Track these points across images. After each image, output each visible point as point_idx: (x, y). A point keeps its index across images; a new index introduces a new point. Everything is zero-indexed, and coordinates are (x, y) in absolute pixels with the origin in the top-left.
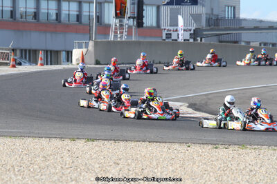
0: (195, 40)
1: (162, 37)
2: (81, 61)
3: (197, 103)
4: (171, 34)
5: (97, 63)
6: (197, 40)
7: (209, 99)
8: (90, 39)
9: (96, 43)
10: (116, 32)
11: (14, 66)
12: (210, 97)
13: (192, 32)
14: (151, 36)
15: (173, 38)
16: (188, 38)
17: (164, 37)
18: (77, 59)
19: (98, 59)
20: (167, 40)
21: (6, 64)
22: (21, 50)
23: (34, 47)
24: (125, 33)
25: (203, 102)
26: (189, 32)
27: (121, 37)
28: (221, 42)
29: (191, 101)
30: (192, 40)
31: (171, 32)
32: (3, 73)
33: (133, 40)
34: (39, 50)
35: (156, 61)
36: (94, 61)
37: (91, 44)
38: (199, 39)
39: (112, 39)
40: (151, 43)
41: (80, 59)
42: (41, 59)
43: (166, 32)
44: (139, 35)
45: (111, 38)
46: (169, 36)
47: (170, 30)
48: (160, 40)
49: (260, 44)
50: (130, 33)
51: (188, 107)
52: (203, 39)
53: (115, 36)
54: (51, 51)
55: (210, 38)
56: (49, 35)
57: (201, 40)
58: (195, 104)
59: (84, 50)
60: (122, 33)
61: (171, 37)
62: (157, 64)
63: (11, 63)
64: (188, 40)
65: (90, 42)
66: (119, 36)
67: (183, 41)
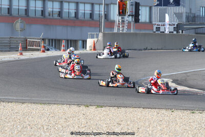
0: (178, 32)
1: (153, 30)
2: (93, 48)
3: (179, 79)
4: (159, 28)
7: (188, 76)
8: (100, 31)
9: (104, 35)
10: (119, 27)
11: (44, 51)
12: (188, 74)
13: (175, 26)
15: (161, 31)
16: (173, 31)
17: (155, 30)
18: (90, 47)
20: (157, 32)
21: (38, 50)
22: (49, 40)
23: (58, 38)
24: (126, 27)
25: (183, 78)
26: (173, 27)
27: (123, 30)
28: (197, 33)
29: (175, 78)
30: (175, 32)
33: (132, 32)
34: (62, 40)
35: (148, 48)
36: (102, 48)
37: (101, 35)
38: (180, 31)
40: (145, 34)
41: (93, 44)
42: (64, 46)
43: (156, 26)
44: (137, 28)
45: (115, 31)
47: (159, 25)
50: (129, 27)
51: (172, 82)
53: (119, 29)
54: (71, 40)
55: (188, 31)
56: (69, 29)
57: (182, 32)
58: (177, 80)
59: (96, 40)
60: (123, 27)
61: (159, 30)
62: (149, 50)
63: (42, 49)
64: (173, 32)
65: (100, 33)
66: (121, 29)
67: (169, 33)
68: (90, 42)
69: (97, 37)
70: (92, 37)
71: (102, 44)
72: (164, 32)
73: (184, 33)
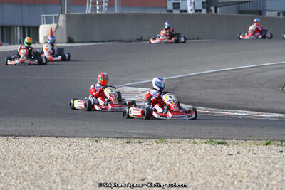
0: (208, 10)
1: (166, 7)
4: (179, 4)
5: (70, 41)
6: (211, 10)
8: (62, 11)
9: (68, 18)
10: (94, 3)
14: (153, 7)
16: (201, 8)
18: (45, 37)
19: (71, 36)
20: (175, 11)
24: (105, 5)
26: (201, 1)
27: (100, 9)
28: (241, 12)
30: (204, 11)
33: (116, 12)
35: (144, 38)
36: (65, 40)
37: (62, 18)
38: (213, 9)
39: (90, 12)
40: (138, 16)
43: (173, 1)
45: (89, 10)
46: (176, 5)
48: (164, 12)
49: (279, 14)
50: (111, 4)
52: (218, 9)
53: (93, 8)
54: (29, 28)
55: (226, 7)
57: (216, 11)
59: (54, 26)
60: (101, 3)
62: (144, 41)
64: (200, 11)
65: (61, 15)
66: (98, 8)
67: (193, 12)
68: (44, 30)
69: (57, 22)
70: (48, 22)
71: (65, 33)
72: (186, 11)
73: (218, 13)
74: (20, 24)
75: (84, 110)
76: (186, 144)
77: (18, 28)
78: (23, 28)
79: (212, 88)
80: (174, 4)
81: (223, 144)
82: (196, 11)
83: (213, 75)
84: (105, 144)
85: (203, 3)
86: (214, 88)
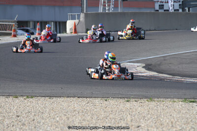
0: (184, 10)
1: (154, 8)
2: (73, 31)
3: (153, 63)
4: (163, 5)
8: (82, 11)
9: (86, 15)
10: (104, 6)
11: (15, 36)
13: (181, 3)
14: (145, 7)
15: (165, 8)
16: (178, 8)
18: (70, 29)
19: (89, 28)
20: (160, 11)
24: (112, 6)
26: (178, 4)
27: (109, 10)
30: (181, 11)
31: (164, 4)
32: (3, 42)
33: (119, 11)
36: (85, 31)
37: (82, 15)
38: (187, 9)
39: (101, 11)
41: (73, 29)
42: (39, 29)
43: (159, 3)
45: (101, 10)
46: (161, 7)
47: (163, 2)
48: (153, 11)
50: (116, 6)
52: (191, 9)
53: (104, 9)
54: (59, 22)
57: (189, 10)
59: (77, 21)
60: (109, 6)
61: (163, 8)
63: (12, 33)
64: (178, 10)
65: (82, 13)
66: (107, 8)
67: (173, 11)
68: (70, 24)
69: (79, 18)
70: (73, 18)
71: (84, 26)
72: (168, 10)
73: (191, 12)
74: (54, 20)
75: (98, 79)
76: (168, 102)
77: (52, 23)
78: (56, 23)
79: (186, 64)
80: (160, 5)
81: (194, 102)
82: (175, 10)
83: (187, 54)
84: (112, 102)
85: (180, 5)
86: (188, 64)
